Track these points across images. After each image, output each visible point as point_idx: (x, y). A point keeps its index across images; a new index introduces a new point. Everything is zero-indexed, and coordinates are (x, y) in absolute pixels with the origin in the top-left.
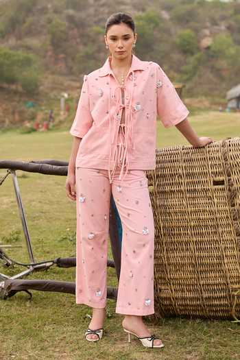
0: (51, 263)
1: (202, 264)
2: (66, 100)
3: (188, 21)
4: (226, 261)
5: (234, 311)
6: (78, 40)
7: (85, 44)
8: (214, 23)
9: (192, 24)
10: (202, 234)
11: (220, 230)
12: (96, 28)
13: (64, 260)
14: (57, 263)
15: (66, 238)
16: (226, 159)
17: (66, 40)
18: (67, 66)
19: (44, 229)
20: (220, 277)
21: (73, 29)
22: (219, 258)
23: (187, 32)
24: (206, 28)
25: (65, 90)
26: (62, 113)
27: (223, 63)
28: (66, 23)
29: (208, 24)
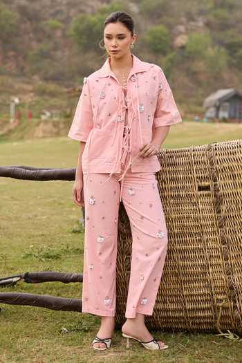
0: (18, 279)
1: (185, 274)
2: (17, 106)
3: (160, 16)
4: (211, 270)
5: (218, 324)
6: (31, 35)
7: (39, 41)
8: (190, 18)
9: (165, 18)
10: (186, 242)
11: (205, 237)
12: (53, 22)
13: (33, 275)
14: (24, 278)
15: (31, 255)
16: (212, 164)
17: (17, 35)
18: (17, 66)
19: (5, 246)
20: (205, 287)
21: (25, 22)
22: (203, 267)
23: (160, 28)
24: (182, 24)
25: (16, 93)
26: (12, 120)
27: (200, 66)
28: (17, 15)
29: (184, 19)
